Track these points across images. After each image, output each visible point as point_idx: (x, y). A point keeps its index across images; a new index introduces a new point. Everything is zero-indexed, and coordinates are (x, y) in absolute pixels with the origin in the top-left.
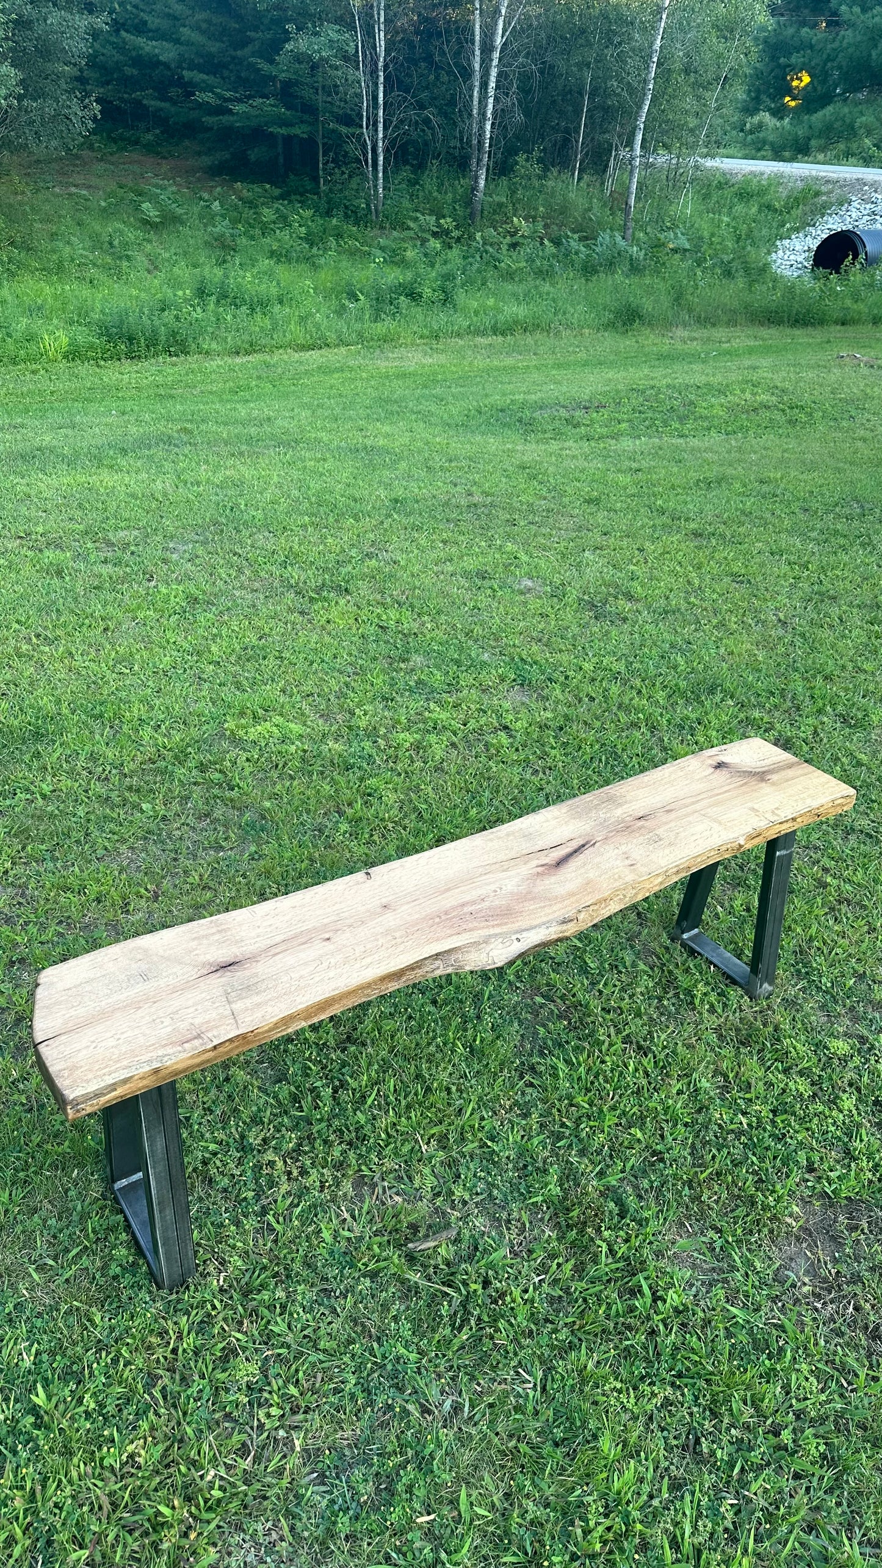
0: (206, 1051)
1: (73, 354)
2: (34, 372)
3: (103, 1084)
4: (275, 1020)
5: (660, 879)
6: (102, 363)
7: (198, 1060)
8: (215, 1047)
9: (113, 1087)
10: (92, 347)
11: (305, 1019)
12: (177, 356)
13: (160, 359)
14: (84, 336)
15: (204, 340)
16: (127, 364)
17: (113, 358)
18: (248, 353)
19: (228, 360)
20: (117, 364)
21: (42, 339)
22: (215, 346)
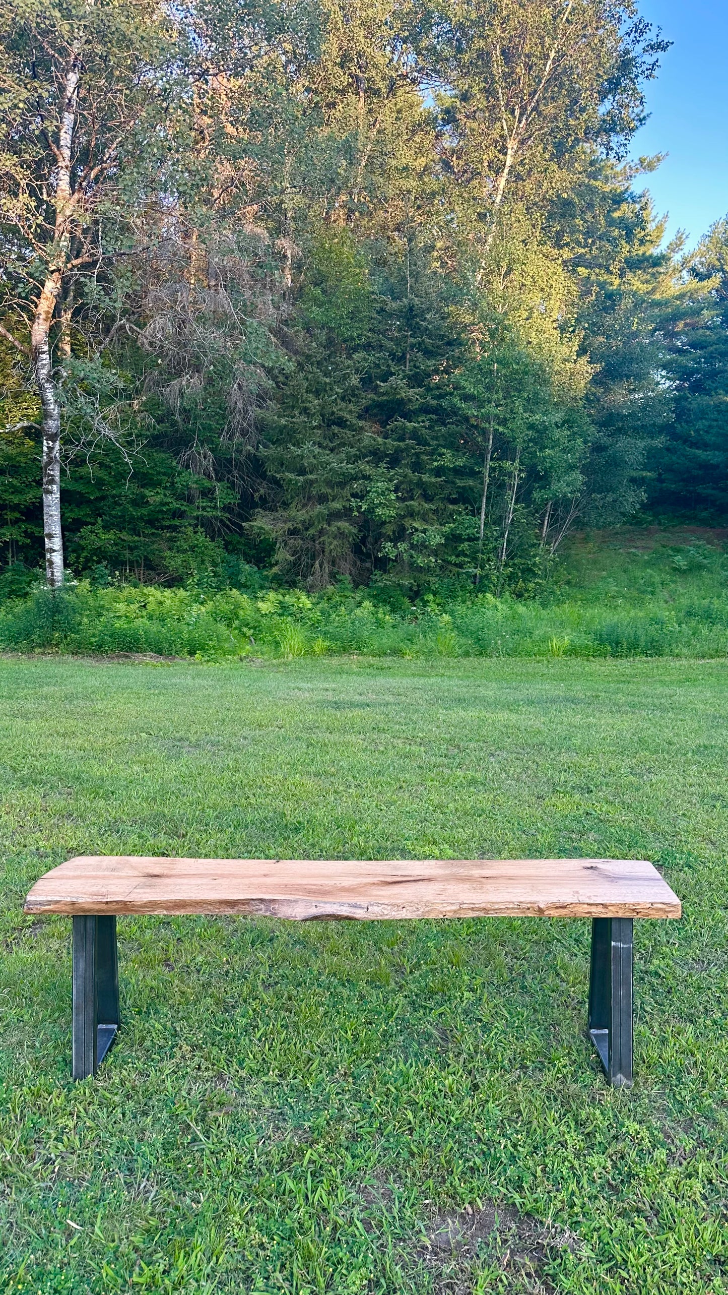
0: (101, 903)
1: (572, 651)
2: (538, 662)
3: (45, 899)
4: (145, 900)
5: (454, 908)
6: (592, 658)
7: (97, 907)
8: (107, 903)
9: (49, 903)
10: (587, 647)
11: (167, 909)
12: (651, 656)
14: (587, 640)
15: (678, 646)
16: (610, 660)
17: (600, 656)
18: (712, 657)
19: (692, 661)
20: (602, 659)
21: (552, 641)
22: (685, 651)
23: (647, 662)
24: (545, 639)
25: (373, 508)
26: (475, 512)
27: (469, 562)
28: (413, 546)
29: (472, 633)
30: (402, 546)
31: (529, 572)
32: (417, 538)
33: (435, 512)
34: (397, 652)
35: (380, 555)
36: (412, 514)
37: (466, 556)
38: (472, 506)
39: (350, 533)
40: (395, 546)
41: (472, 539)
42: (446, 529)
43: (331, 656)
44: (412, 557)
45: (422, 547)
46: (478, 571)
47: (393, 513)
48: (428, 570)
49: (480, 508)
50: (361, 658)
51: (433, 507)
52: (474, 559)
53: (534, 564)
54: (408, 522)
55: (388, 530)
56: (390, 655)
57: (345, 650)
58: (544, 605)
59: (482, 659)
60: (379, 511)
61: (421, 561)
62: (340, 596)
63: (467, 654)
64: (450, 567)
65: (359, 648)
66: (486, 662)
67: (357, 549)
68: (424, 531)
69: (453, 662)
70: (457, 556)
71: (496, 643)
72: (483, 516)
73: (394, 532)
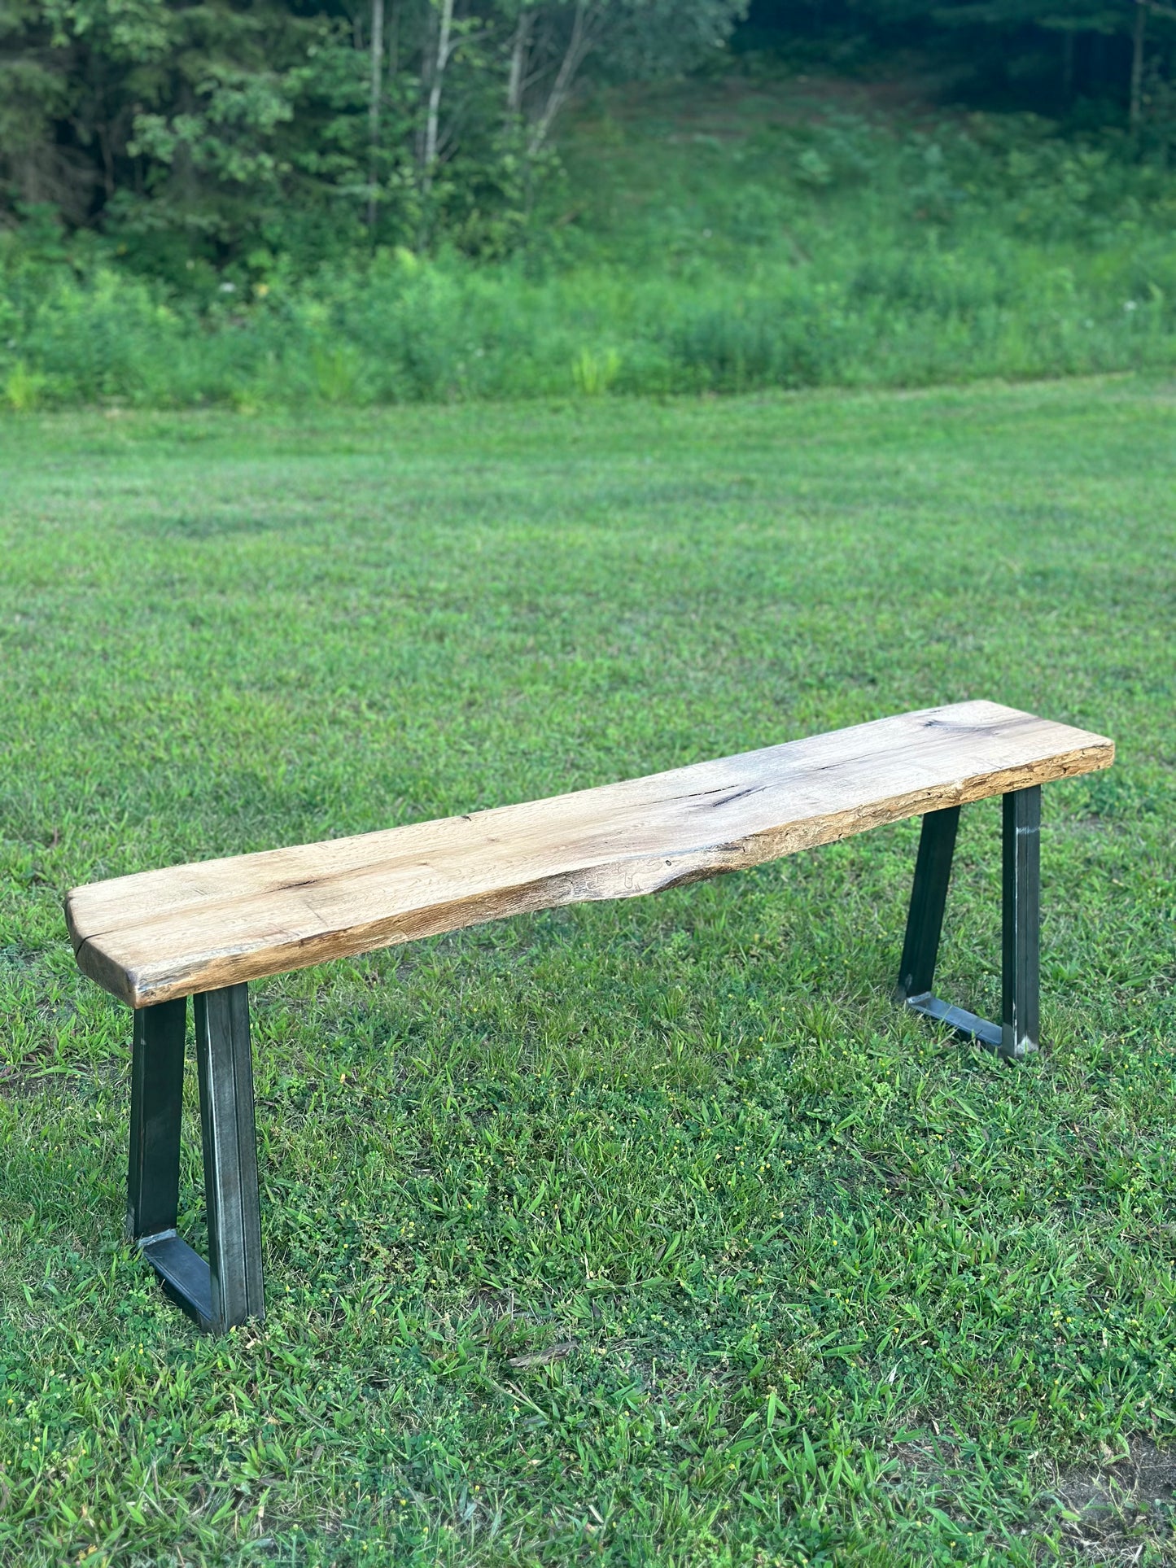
1: (626, 384)
2: (554, 411)
6: (670, 398)
10: (657, 373)
12: (796, 387)
13: (768, 394)
14: (646, 357)
15: (849, 364)
16: (709, 402)
17: (687, 391)
18: (921, 384)
19: (884, 396)
20: (693, 400)
21: (580, 361)
22: (865, 373)
23: (788, 402)
24: (563, 357)
25: (105, 26)
26: (359, 40)
27: (350, 169)
28: (211, 128)
29: (390, 346)
30: (188, 126)
31: (489, 191)
32: (226, 103)
33: (262, 36)
34: (217, 396)
35: (133, 150)
36: (199, 42)
37: (342, 151)
38: (351, 22)
39: (47, 92)
40: (169, 126)
41: (354, 109)
42: (293, 80)
43: (54, 410)
44: (211, 154)
45: (236, 129)
46: (374, 192)
47: (158, 38)
48: (253, 189)
49: (367, 29)
50: (131, 414)
51: (255, 23)
52: (363, 161)
53: (504, 175)
54: (190, 65)
55: (145, 83)
56: (203, 405)
57: (88, 395)
58: (535, 275)
59: (425, 409)
60: (122, 33)
61: (238, 166)
62: (34, 259)
63: (387, 398)
64: (307, 182)
65: (122, 391)
66: (439, 415)
67: (63, 132)
68: (240, 87)
69: (360, 418)
70: (322, 153)
71: (452, 369)
72: (377, 49)
73: (160, 89)
